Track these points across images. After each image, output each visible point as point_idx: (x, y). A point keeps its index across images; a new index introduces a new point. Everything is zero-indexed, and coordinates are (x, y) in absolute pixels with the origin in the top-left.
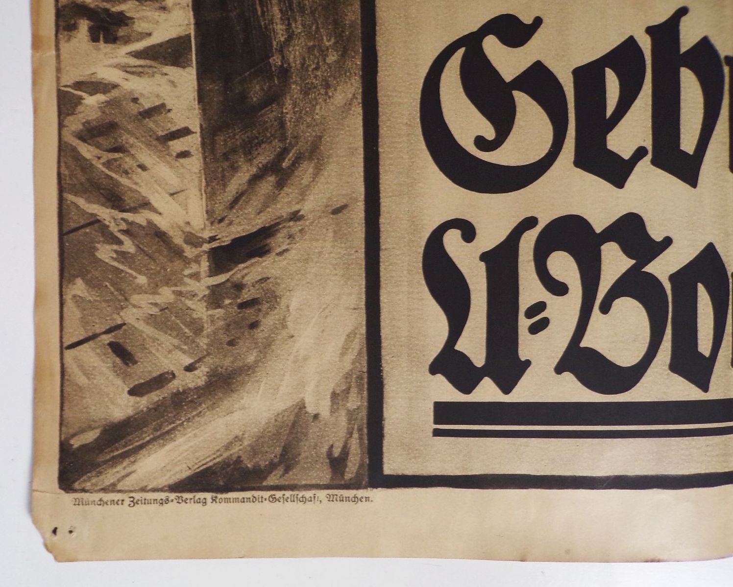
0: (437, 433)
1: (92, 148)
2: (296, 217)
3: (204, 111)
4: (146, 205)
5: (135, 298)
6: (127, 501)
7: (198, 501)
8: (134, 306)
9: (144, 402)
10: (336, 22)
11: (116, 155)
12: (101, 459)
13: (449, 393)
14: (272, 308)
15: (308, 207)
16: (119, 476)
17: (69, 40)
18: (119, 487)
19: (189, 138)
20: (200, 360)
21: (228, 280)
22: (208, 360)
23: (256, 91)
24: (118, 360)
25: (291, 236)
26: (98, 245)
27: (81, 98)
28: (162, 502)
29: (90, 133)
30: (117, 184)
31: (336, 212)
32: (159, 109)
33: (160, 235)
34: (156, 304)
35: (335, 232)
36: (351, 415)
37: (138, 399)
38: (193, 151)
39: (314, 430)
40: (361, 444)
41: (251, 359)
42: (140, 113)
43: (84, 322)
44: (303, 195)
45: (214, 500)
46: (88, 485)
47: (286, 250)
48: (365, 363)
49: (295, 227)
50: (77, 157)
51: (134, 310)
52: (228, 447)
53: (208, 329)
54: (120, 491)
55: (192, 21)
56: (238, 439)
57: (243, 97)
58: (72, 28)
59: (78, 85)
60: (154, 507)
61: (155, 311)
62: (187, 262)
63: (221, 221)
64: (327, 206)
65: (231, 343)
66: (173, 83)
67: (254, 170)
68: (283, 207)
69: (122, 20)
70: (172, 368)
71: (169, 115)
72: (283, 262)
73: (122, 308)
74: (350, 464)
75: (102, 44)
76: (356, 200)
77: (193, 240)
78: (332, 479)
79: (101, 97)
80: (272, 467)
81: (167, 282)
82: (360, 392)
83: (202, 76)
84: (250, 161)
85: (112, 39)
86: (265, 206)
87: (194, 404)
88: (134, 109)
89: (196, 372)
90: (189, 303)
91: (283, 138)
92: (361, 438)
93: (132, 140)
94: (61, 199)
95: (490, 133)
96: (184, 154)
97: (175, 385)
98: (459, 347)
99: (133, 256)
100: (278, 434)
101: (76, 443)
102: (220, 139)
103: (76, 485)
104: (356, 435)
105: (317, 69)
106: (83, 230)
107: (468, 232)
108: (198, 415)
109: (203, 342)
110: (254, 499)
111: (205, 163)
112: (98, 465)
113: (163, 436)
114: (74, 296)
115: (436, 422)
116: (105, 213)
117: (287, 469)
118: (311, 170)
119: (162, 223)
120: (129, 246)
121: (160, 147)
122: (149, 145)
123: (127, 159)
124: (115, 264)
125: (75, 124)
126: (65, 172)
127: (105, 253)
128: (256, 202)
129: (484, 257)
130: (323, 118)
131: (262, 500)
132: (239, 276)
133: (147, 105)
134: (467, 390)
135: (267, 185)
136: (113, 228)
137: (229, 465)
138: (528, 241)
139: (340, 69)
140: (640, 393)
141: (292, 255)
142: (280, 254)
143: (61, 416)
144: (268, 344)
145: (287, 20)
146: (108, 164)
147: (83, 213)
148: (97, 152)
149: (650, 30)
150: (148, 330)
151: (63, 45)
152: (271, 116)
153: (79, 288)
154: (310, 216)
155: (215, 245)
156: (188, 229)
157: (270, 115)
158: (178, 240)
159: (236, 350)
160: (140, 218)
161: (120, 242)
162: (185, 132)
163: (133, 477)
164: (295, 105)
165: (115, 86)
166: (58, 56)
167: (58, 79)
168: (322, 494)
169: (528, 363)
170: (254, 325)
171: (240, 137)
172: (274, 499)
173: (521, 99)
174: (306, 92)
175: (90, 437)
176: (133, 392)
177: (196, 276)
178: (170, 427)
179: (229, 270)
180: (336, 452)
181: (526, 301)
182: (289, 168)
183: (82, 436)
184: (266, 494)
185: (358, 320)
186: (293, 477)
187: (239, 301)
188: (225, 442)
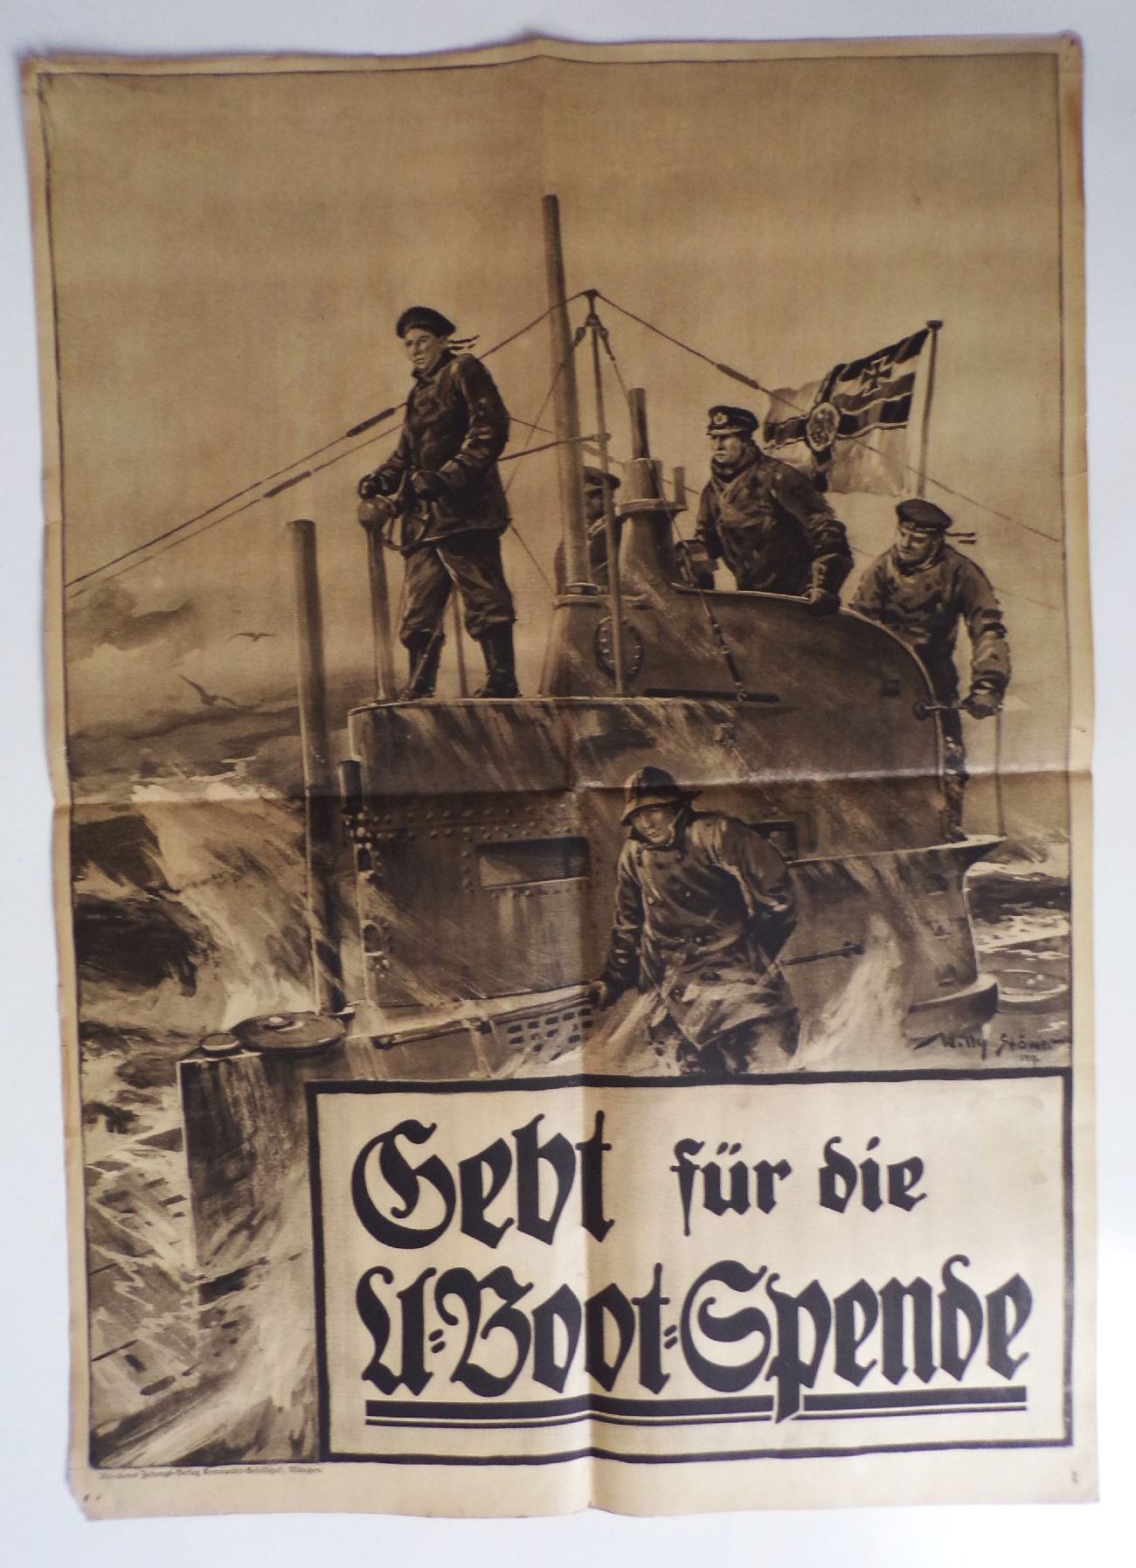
0: (369, 1423)
1: (108, 1210)
2: (263, 1262)
3: (193, 1183)
4: (151, 1252)
5: (145, 1321)
6: (140, 1476)
7: (193, 1474)
8: (144, 1327)
9: (152, 1400)
10: (289, 1120)
11: (128, 1215)
12: (120, 1443)
13: (378, 1395)
14: (247, 1328)
15: (273, 1254)
16: (133, 1456)
17: (91, 1130)
18: (134, 1464)
19: (182, 1203)
20: (193, 1368)
21: (214, 1308)
22: (201, 1367)
23: (232, 1169)
24: (132, 1369)
25: (260, 1276)
26: (116, 1282)
27: (101, 1174)
28: (167, 1475)
29: (110, 1199)
30: (130, 1237)
31: (292, 1258)
32: (159, 1182)
33: (163, 1275)
34: (160, 1325)
35: (292, 1273)
36: (307, 1409)
37: (148, 1397)
38: (185, 1212)
39: (279, 1419)
40: (314, 1430)
41: (231, 1366)
42: (145, 1185)
43: (106, 1340)
44: (268, 1247)
45: (206, 1472)
46: (110, 1463)
47: (257, 1286)
48: (315, 1370)
49: (262, 1269)
50: (99, 1217)
51: (145, 1330)
52: (216, 1431)
53: (200, 1344)
54: (136, 1468)
55: (183, 1118)
56: (223, 1426)
57: (222, 1173)
58: (93, 1121)
59: (99, 1164)
60: (160, 1479)
61: (160, 1330)
62: (183, 1294)
63: (208, 1264)
64: (286, 1254)
65: (217, 1355)
66: (170, 1163)
67: (231, 1227)
68: (254, 1253)
69: (130, 1117)
70: (173, 1374)
71: (169, 1186)
72: (254, 1294)
73: (135, 1328)
74: (305, 1445)
75: (116, 1134)
76: (307, 1250)
77: (187, 1278)
78: (294, 1455)
79: (115, 1173)
80: (249, 1447)
81: (169, 1308)
82: (313, 1391)
83: (192, 1156)
84: (228, 1219)
85: (123, 1131)
86: (240, 1253)
87: (189, 1400)
88: (141, 1181)
89: (190, 1376)
90: (185, 1325)
91: (252, 1204)
92: (313, 1425)
93: (140, 1204)
94: (88, 1249)
95: (402, 1206)
96: (179, 1215)
97: (175, 1387)
98: (384, 1360)
99: (143, 1290)
100: (251, 1423)
101: (101, 1432)
102: (206, 1204)
103: (102, 1464)
104: (310, 1423)
105: (276, 1153)
106: (103, 1272)
107: (388, 1277)
108: (193, 1408)
109: (196, 1354)
110: (234, 1472)
111: (195, 1221)
112: (118, 1448)
113: (166, 1425)
114: (99, 1321)
115: (369, 1414)
116: (121, 1259)
117: (260, 1448)
118: (273, 1227)
119: (164, 1265)
120: (139, 1282)
121: (162, 1209)
122: (154, 1208)
123: (137, 1218)
124: (129, 1296)
125: (97, 1192)
126: (90, 1228)
127: (121, 1288)
128: (233, 1249)
129: (401, 1295)
130: (282, 1189)
131: (241, 1472)
132: (222, 1304)
133: (151, 1179)
134: (389, 1392)
135: (242, 1237)
136: (128, 1270)
137: (216, 1446)
138: (430, 1286)
139: (292, 1156)
140: (510, 1397)
141: (261, 1289)
142: (252, 1289)
143: (90, 1411)
144: (243, 1357)
145: (254, 1117)
146: (123, 1222)
147: (104, 1259)
148: (116, 1213)
149: (515, 1133)
150: (155, 1345)
151: (87, 1134)
152: (244, 1187)
153: (102, 1314)
154: (274, 1261)
155: (203, 1282)
156: (184, 1270)
157: (242, 1187)
158: (176, 1278)
159: (220, 1359)
160: (147, 1262)
161: (132, 1280)
162: (179, 1199)
163: (145, 1456)
164: (261, 1180)
165: (127, 1165)
166: (84, 1143)
167: (84, 1159)
168: (286, 1466)
169: (430, 1375)
170: (234, 1341)
171: (220, 1203)
172: (250, 1471)
173: (423, 1183)
174: (268, 1170)
175: (112, 1427)
176: (145, 1392)
177: (189, 1305)
178: (171, 1418)
179: (214, 1300)
180: (296, 1436)
181: (430, 1328)
182: (257, 1225)
183: (105, 1427)
184: (244, 1467)
185: (310, 1338)
186: (262, 1455)
187: (223, 1322)
188: (212, 1429)
